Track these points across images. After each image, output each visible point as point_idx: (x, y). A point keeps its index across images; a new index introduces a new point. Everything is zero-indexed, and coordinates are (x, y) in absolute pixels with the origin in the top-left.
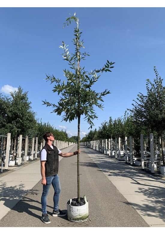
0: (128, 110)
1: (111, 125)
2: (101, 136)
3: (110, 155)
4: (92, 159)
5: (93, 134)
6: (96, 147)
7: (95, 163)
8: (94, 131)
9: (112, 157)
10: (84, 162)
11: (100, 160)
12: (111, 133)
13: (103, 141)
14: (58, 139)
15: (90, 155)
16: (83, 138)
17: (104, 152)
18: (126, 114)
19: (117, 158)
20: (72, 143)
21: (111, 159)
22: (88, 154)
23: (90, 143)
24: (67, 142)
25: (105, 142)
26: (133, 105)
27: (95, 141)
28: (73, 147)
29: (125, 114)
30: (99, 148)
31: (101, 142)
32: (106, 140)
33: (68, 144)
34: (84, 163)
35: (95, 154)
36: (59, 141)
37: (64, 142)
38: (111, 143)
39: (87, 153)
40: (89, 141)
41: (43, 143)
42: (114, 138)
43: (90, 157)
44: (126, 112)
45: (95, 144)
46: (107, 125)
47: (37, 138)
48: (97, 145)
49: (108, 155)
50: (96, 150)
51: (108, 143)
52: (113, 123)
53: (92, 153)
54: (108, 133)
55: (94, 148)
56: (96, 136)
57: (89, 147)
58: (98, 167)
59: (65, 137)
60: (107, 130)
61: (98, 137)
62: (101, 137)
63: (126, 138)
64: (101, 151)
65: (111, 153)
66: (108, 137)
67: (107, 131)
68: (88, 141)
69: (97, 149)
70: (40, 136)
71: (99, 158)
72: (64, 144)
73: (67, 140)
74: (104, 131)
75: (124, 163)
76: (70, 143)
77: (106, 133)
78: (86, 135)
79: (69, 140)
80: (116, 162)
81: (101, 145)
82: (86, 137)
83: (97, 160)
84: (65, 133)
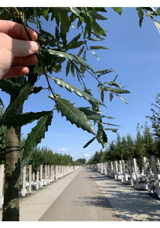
0: (147, 117)
1: (119, 144)
2: (109, 157)
3: (123, 181)
4: (101, 189)
5: (99, 155)
6: (104, 170)
7: (106, 198)
8: (100, 151)
9: (126, 184)
10: (91, 195)
11: (112, 191)
12: (121, 153)
13: (112, 163)
14: (60, 165)
15: (99, 183)
16: (89, 160)
17: (114, 177)
18: (140, 126)
20: (78, 166)
21: (126, 187)
22: (96, 180)
23: (96, 166)
24: (72, 167)
25: (114, 164)
26: (153, 110)
27: (102, 163)
28: (78, 171)
29: (138, 127)
30: (108, 172)
31: (109, 165)
32: (116, 162)
33: (74, 168)
34: (92, 198)
35: (103, 180)
36: (62, 166)
37: (68, 166)
38: (122, 166)
39: (94, 180)
41: (39, 171)
42: (125, 159)
43: (98, 187)
44: (138, 125)
45: (102, 167)
46: (114, 143)
47: (30, 166)
48: (105, 169)
49: (121, 180)
50: (104, 174)
51: (119, 166)
52: (121, 140)
53: (100, 178)
54: (117, 154)
55: (102, 172)
56: (102, 157)
57: (96, 170)
58: (111, 207)
59: (69, 160)
60: (115, 149)
61: (106, 158)
62: (109, 159)
63: (145, 159)
64: (111, 177)
65: (124, 178)
66: (118, 158)
67: (116, 151)
68: (94, 163)
69: (106, 173)
70: (36, 162)
71: (110, 187)
72: (68, 169)
73: (72, 163)
74: (111, 152)
75: (147, 194)
76: (75, 166)
77: (114, 154)
78: (92, 157)
79: (74, 164)
80: (134, 193)
81: (111, 168)
82: (92, 159)
83: (108, 191)
84: (69, 156)
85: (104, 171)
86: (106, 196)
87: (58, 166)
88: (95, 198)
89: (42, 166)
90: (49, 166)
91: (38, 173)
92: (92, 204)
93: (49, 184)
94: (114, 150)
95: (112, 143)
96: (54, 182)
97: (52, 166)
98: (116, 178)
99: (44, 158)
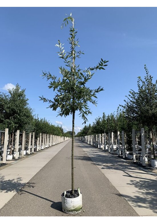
0: (120, 106)
1: (104, 121)
3: (103, 149)
4: (86, 153)
7: (89, 157)
8: (88, 126)
9: (105, 151)
10: (79, 155)
11: (94, 154)
12: (105, 128)
13: (97, 135)
14: (54, 134)
15: (85, 149)
16: (78, 133)
17: (98, 146)
19: (110, 152)
20: (68, 138)
22: (83, 148)
23: (84, 138)
24: (63, 137)
25: (98, 137)
26: (125, 101)
27: (90, 136)
28: (68, 141)
29: (118, 110)
30: (93, 143)
31: (95, 137)
32: (100, 134)
34: (79, 157)
35: (89, 148)
36: (55, 136)
37: (60, 137)
38: (104, 138)
39: (81, 148)
40: (84, 136)
41: (39, 138)
42: (107, 133)
43: (84, 151)
44: (118, 108)
45: (89, 138)
46: (100, 120)
47: (34, 133)
48: (91, 140)
49: (102, 149)
50: (90, 144)
51: (102, 138)
52: (106, 118)
53: (87, 147)
54: (101, 128)
55: (88, 143)
56: (90, 131)
57: (83, 141)
58: (92, 161)
59: (61, 132)
61: (92, 131)
62: (95, 132)
63: (119, 133)
64: (95, 146)
65: (104, 147)
66: (102, 132)
67: (101, 126)
68: (82, 136)
69: (92, 144)
70: (37, 131)
71: (93, 152)
72: (60, 139)
73: (63, 135)
74: (97, 127)
75: (117, 156)
76: (65, 137)
77: (99, 128)
78: (81, 130)
79: (65, 135)
80: (109, 156)
81: (95, 139)
82: (81, 132)
83: (91, 154)
84: (61, 128)
85: (90, 142)
86: (89, 156)
87: (52, 135)
88: (81, 157)
89: (41, 134)
90: (46, 134)
91: (38, 139)
92: (79, 159)
93: (45, 149)
94: (99, 125)
95: (99, 120)
96: (48, 147)
97: (48, 135)
98: (99, 147)
99: (43, 128)
